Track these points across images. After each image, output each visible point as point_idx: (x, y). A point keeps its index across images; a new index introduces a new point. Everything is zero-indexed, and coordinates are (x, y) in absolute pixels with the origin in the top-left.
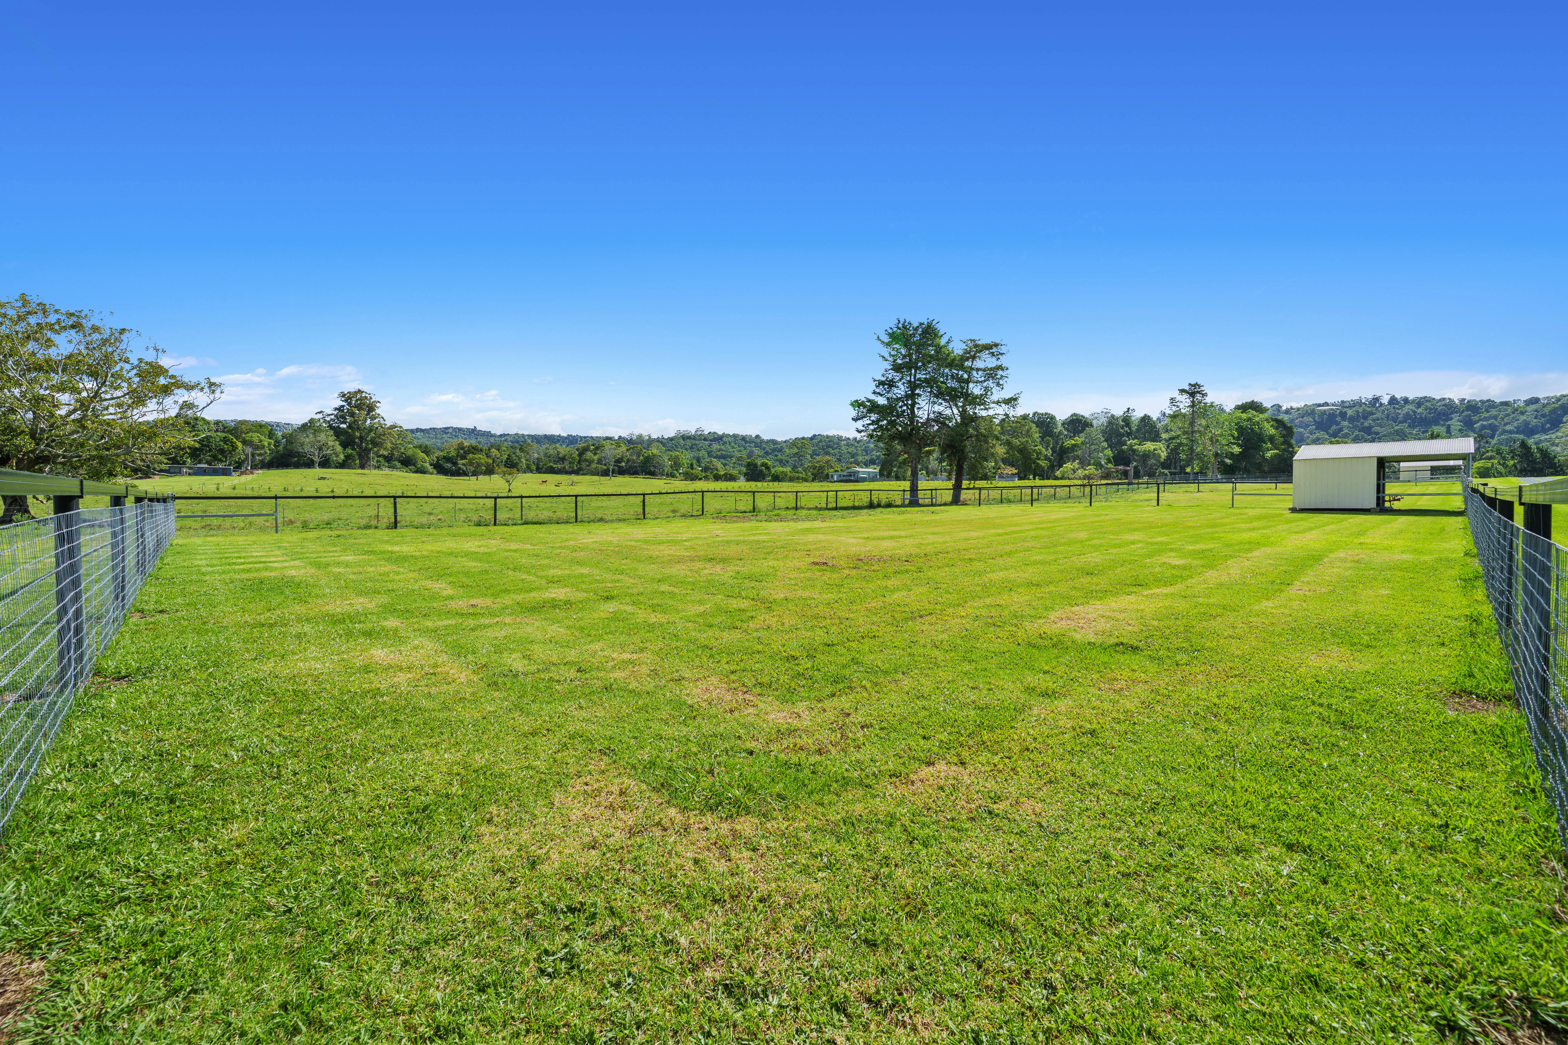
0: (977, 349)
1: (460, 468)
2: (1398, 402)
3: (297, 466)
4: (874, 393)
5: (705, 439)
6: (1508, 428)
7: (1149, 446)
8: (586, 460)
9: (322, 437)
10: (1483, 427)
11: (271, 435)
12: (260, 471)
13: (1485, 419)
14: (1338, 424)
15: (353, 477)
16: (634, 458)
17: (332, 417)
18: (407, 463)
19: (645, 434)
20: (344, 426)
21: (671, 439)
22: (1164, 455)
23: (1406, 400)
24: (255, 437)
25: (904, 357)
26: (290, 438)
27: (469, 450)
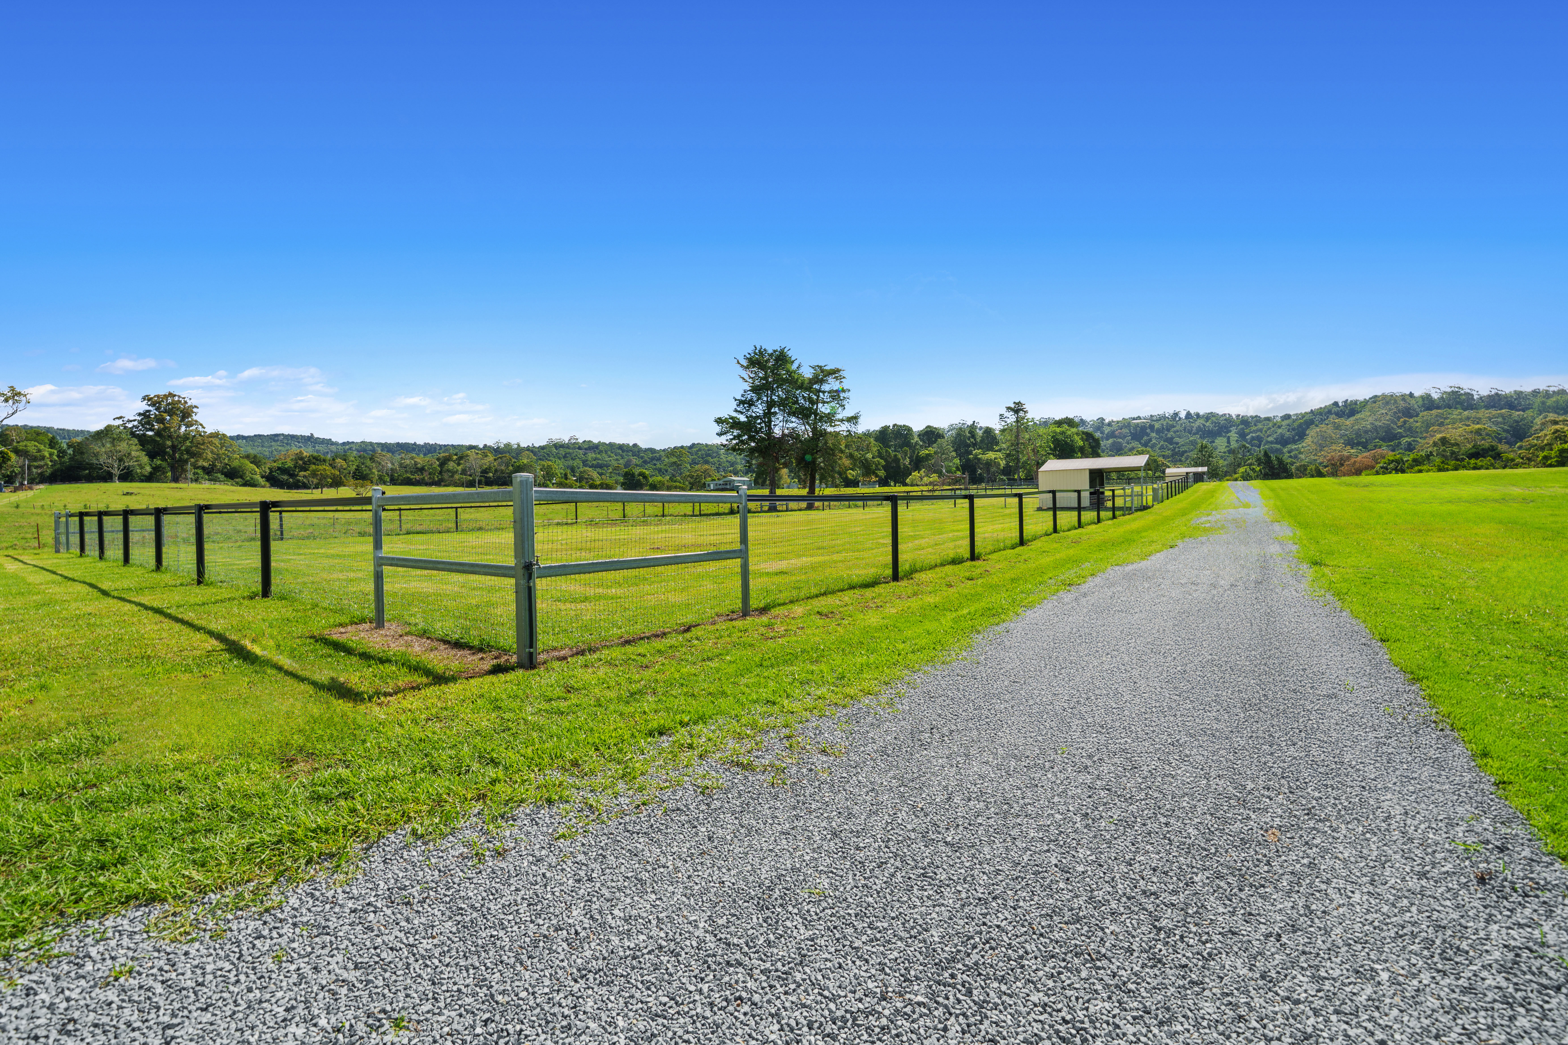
0: (822, 375)
1: (299, 481)
2: (1192, 417)
3: (90, 479)
4: (736, 411)
5: (580, 448)
6: (1270, 439)
7: (991, 455)
8: (448, 471)
9: (123, 446)
10: (1253, 438)
11: (52, 444)
12: (42, 486)
13: (1254, 432)
14: (1148, 435)
15: (167, 492)
16: (503, 468)
17: (136, 423)
18: (233, 475)
19: (514, 442)
20: (150, 433)
21: (542, 448)
22: (1003, 463)
23: (1198, 415)
24: (31, 447)
25: (762, 379)
26: (79, 449)
27: (309, 461)
